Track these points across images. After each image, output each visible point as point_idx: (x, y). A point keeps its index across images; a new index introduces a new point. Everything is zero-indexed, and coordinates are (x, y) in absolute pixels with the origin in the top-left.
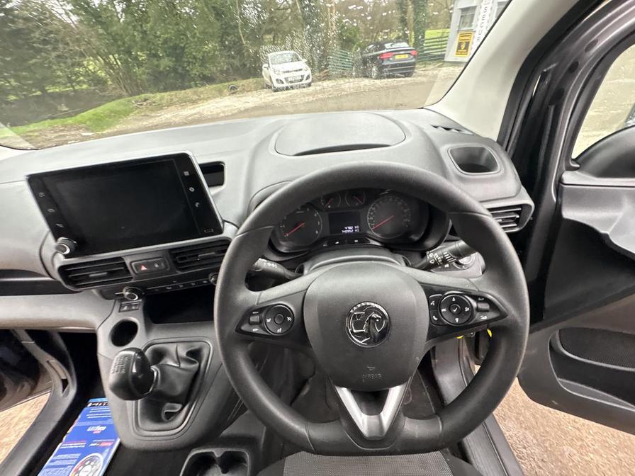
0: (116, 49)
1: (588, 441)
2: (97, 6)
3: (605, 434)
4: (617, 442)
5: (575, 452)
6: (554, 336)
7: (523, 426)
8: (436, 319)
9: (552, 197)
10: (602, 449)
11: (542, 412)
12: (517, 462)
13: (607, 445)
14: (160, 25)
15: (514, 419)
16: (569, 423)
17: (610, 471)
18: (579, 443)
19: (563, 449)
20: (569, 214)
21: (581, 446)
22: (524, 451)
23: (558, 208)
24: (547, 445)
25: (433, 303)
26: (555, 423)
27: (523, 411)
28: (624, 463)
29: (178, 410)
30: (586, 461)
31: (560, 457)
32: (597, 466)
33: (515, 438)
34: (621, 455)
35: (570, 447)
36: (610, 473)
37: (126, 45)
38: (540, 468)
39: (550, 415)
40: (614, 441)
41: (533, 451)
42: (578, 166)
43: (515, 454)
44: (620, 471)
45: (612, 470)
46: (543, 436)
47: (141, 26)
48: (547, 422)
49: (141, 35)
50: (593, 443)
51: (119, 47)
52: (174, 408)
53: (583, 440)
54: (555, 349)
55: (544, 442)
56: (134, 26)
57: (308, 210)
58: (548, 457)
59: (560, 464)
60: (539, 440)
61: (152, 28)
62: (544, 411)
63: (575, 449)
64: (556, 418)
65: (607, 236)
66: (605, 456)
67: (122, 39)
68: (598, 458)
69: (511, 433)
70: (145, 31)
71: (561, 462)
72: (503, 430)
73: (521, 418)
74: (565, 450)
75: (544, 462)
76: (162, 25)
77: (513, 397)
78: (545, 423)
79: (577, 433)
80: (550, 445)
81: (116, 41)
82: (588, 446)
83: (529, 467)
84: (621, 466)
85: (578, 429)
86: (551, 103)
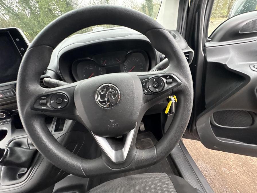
0: (26, 29)
1: (231, 164)
2: (17, 11)
3: (237, 161)
4: (242, 163)
5: (227, 170)
6: (211, 117)
7: (205, 162)
8: (147, 92)
9: (202, 54)
10: (237, 167)
11: (212, 156)
12: (204, 178)
13: (238, 165)
14: (45, 18)
15: (201, 160)
16: (223, 158)
17: (241, 175)
18: (228, 166)
19: (222, 170)
20: (210, 59)
21: (229, 167)
22: (207, 173)
23: (205, 58)
24: (216, 169)
25: (144, 84)
26: (217, 159)
27: (204, 156)
28: (246, 171)
29: (26, 171)
30: (231, 173)
31: (221, 173)
32: (236, 174)
33: (203, 168)
34: (244, 168)
35: (224, 168)
36: (241, 176)
37: (31, 27)
38: (214, 179)
39: (215, 156)
40: (241, 163)
41: (210, 172)
42: (211, 39)
43: (204, 175)
44: (245, 175)
45: (242, 175)
46: (213, 165)
47: (37, 19)
48: (214, 159)
49: (37, 23)
50: (233, 165)
51: (28, 28)
52: (24, 171)
53: (229, 165)
54: (213, 123)
55: (214, 168)
56: (34, 19)
57: (95, 67)
58: (216, 174)
59: (221, 176)
60: (212, 167)
61: (42, 20)
62: (212, 155)
63: (227, 169)
64: (217, 157)
65: (226, 65)
66: (238, 170)
67: (29, 25)
68: (236, 171)
69: (201, 166)
70: (39, 21)
71: (222, 175)
72: (198, 166)
73: (204, 159)
74: (223, 169)
75: (215, 176)
76: (47, 18)
77: (200, 151)
78: (214, 160)
79: (226, 162)
80: (217, 169)
81: (26, 25)
82: (231, 166)
83: (210, 179)
84: (245, 173)
85: (226, 160)
86: (196, 12)
